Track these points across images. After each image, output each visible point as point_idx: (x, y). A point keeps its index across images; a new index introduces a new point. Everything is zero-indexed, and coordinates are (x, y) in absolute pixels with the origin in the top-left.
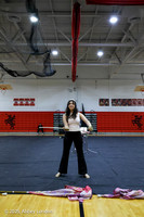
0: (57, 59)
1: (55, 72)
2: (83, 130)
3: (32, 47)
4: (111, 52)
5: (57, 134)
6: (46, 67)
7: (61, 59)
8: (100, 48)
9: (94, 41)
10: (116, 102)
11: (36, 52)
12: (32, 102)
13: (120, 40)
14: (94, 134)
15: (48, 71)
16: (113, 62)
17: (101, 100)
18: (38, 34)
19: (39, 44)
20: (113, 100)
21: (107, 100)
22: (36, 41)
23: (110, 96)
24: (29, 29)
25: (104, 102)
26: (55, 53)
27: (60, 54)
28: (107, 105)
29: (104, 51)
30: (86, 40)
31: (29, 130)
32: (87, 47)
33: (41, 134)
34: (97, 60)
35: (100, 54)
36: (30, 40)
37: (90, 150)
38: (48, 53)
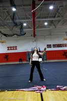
0: (26, 28)
1: (25, 33)
2: (40, 60)
3: (14, 22)
4: (51, 23)
5: (28, 62)
6: (21, 31)
7: (28, 27)
8: (46, 21)
9: (43, 18)
10: (54, 46)
11: (16, 25)
12: (15, 48)
13: (55, 17)
14: (45, 61)
15: (22, 33)
16: (52, 27)
17: (48, 45)
18: (16, 16)
19: (17, 21)
21: (51, 45)
22: (16, 19)
23: (52, 43)
24: (12, 14)
26: (25, 25)
27: (27, 25)
28: (51, 47)
29: (48, 22)
30: (39, 18)
31: (15, 61)
32: (40, 21)
33: (21, 63)
34: (45, 27)
35: (46, 24)
36: (13, 19)
37: (44, 69)
38: (22, 25)
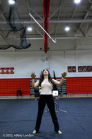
0: (31, 35)
1: (30, 45)
2: (55, 93)
3: (11, 25)
4: (76, 28)
5: (33, 97)
6: (22, 41)
7: (35, 34)
8: (67, 24)
9: (62, 18)
10: (81, 69)
11: (14, 29)
12: (11, 70)
13: (83, 17)
14: (64, 96)
15: (24, 45)
16: (78, 35)
17: (69, 68)
18: (15, 14)
19: (16, 22)
20: (79, 67)
21: (75, 67)
22: (14, 19)
23: (77, 64)
24: (7, 10)
25: (71, 69)
26: (30, 29)
27: (34, 30)
28: (75, 71)
29: (70, 26)
30: (55, 18)
31: (10, 94)
32: (56, 24)
33: (20, 97)
34: (65, 34)
35: (67, 29)
36: (9, 19)
38: (24, 29)
